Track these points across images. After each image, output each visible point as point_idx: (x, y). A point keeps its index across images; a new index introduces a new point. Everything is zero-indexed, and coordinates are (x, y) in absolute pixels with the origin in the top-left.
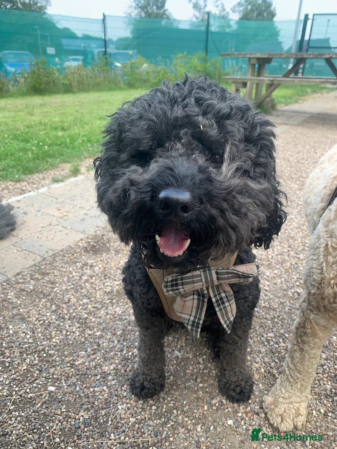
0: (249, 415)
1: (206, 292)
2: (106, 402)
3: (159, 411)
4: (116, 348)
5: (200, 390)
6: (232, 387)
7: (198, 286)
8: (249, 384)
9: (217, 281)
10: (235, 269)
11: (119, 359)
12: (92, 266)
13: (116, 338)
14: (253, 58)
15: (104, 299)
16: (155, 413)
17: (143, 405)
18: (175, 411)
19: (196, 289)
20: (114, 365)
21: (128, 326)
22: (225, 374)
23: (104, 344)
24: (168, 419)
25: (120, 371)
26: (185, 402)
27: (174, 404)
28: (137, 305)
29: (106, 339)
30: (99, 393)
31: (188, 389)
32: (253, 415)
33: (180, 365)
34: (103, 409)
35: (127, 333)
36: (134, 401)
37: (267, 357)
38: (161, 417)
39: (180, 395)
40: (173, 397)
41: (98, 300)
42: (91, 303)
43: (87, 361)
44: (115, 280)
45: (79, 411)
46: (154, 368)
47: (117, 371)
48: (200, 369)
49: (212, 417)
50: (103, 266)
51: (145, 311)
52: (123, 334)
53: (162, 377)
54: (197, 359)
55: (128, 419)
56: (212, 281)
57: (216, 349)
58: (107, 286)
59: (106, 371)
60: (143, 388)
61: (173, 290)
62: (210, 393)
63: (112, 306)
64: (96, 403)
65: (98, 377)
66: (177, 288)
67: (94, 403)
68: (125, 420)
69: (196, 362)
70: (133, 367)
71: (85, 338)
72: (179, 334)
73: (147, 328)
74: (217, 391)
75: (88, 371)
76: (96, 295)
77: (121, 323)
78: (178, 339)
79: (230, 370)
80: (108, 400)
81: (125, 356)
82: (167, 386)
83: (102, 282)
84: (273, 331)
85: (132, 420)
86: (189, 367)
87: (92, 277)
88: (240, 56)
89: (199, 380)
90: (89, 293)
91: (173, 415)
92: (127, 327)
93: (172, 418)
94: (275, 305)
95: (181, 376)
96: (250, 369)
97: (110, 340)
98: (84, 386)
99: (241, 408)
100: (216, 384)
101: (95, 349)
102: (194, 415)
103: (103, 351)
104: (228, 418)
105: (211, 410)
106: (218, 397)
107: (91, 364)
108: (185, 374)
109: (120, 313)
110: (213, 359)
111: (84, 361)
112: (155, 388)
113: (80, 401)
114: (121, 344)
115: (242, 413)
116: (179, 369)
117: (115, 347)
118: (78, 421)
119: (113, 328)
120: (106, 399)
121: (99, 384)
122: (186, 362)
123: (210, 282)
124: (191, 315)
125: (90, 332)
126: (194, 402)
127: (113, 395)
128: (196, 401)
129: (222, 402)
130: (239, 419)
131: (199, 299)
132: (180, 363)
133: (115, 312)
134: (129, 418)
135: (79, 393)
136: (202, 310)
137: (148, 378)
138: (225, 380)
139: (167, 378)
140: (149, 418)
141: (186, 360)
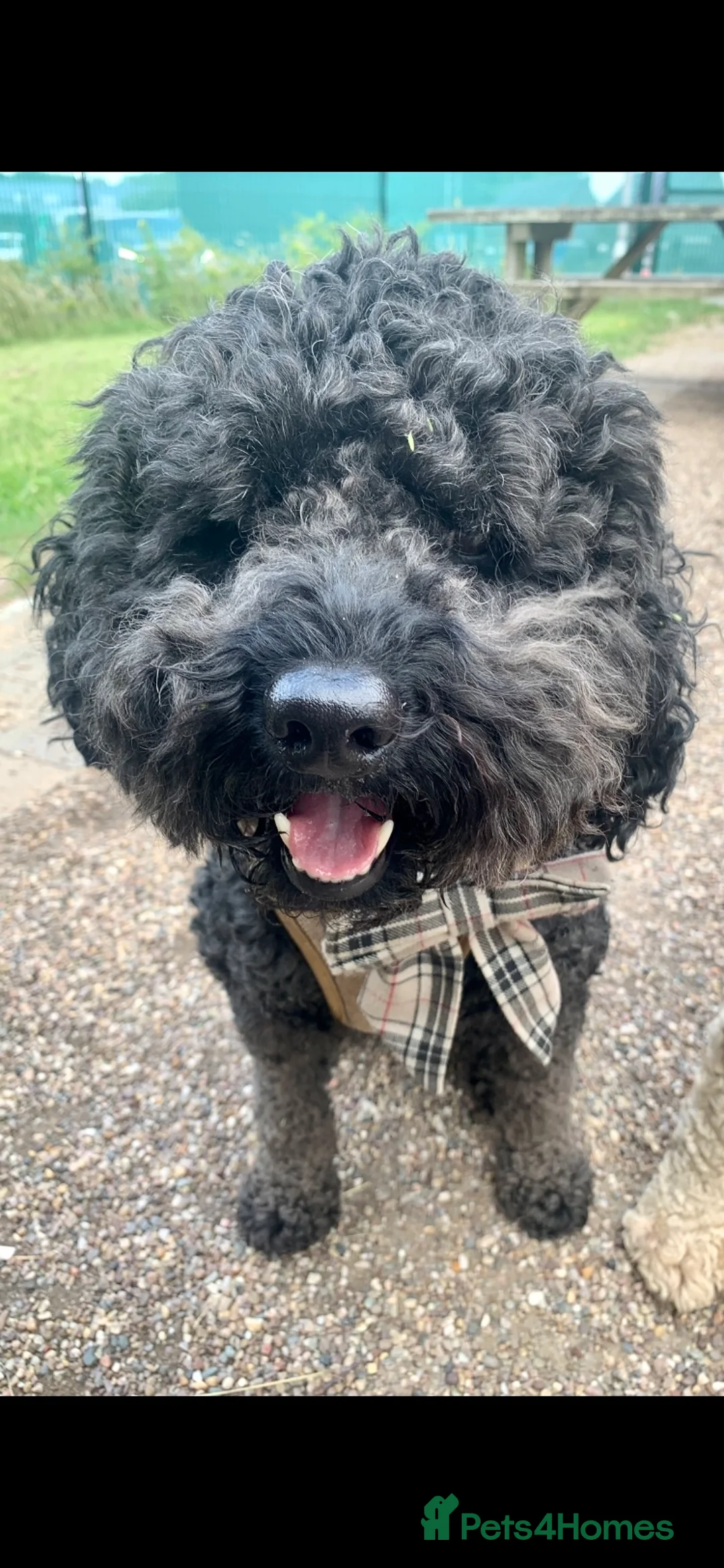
0: (588, 1271)
1: (457, 951)
2: (171, 1275)
3: (330, 1286)
4: (189, 1110)
5: (442, 1211)
6: (534, 1197)
7: (433, 937)
8: (580, 1182)
9: (491, 917)
10: (546, 876)
11: (200, 1140)
12: (95, 866)
13: (186, 1077)
14: (520, 224)
15: (141, 964)
16: (317, 1294)
17: (280, 1273)
18: (375, 1283)
19: (427, 945)
20: (185, 1163)
21: (218, 1037)
22: (510, 1163)
23: (153, 1100)
24: (359, 1310)
25: (206, 1176)
26: (402, 1253)
27: (372, 1262)
28: (244, 998)
29: (156, 1084)
30: (148, 1250)
31: (409, 1214)
32: (598, 1269)
33: (380, 1143)
34: (162, 1298)
35: (216, 1059)
36: (255, 1265)
37: (622, 1094)
38: (337, 1305)
39: (387, 1233)
40: (366, 1239)
41: (124, 967)
42: (102, 977)
43: (104, 1157)
44: (169, 903)
45: (93, 1313)
46: (306, 1164)
47: (197, 1180)
48: (437, 1150)
49: (483, 1287)
50: (128, 863)
51: (268, 1015)
52: (206, 1065)
53: (332, 1186)
54: (425, 1119)
55: (240, 1323)
56: (477, 919)
57: (481, 1087)
58: (147, 922)
59: (163, 1180)
60: (276, 1225)
61: (356, 958)
62: (471, 1218)
63: (167, 981)
64: (142, 1284)
65: (142, 1203)
66: (368, 949)
67: (133, 1285)
68: (233, 1326)
69: (425, 1128)
70: (242, 1163)
71: (95, 1088)
72: (368, 1050)
73: (278, 1059)
74: (492, 1210)
75: (110, 1188)
76: (116, 953)
77: (196, 1031)
78: (369, 1065)
79: (525, 1150)
80: (177, 1271)
81: (215, 1128)
82: (345, 1208)
83: (132, 911)
84: (632, 1018)
85: (254, 1323)
86: (405, 1146)
87: (98, 898)
88: (482, 219)
89: (437, 1183)
90: (94, 950)
91: (372, 1295)
92: (214, 1042)
93: (368, 1304)
94: (633, 939)
95: (384, 1175)
96: (578, 1134)
97: (169, 1088)
98: (102, 1233)
99: (564, 1251)
100: (487, 1189)
101: (126, 1119)
102: (432, 1288)
103: (149, 1122)
104: (529, 1286)
105: (478, 1268)
106: (495, 1228)
107: (117, 1163)
108: (397, 1168)
109: (191, 1000)
110: (471, 1114)
111: (96, 1157)
112: (311, 1222)
113: (92, 1280)
114: (203, 1095)
115: (568, 1267)
116: (376, 1153)
117: (184, 1105)
118: (91, 1344)
119: (174, 1049)
120: (171, 1269)
121: (145, 1224)
122: (397, 1130)
123: (470, 924)
124: (413, 1026)
125: (107, 1068)
126: (428, 1248)
127: (191, 1252)
128: (434, 1244)
129: (507, 1240)
130: (561, 1286)
131: (436, 976)
132: (380, 1136)
133: (177, 999)
134: (241, 1318)
135: (89, 1256)
136: (447, 1007)
137: (291, 1195)
138: (513, 1179)
139: (344, 1185)
140: (302, 1312)
141: (395, 1125)
